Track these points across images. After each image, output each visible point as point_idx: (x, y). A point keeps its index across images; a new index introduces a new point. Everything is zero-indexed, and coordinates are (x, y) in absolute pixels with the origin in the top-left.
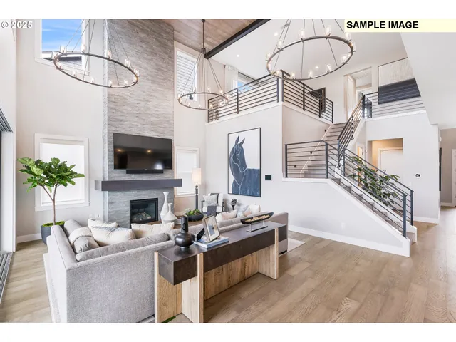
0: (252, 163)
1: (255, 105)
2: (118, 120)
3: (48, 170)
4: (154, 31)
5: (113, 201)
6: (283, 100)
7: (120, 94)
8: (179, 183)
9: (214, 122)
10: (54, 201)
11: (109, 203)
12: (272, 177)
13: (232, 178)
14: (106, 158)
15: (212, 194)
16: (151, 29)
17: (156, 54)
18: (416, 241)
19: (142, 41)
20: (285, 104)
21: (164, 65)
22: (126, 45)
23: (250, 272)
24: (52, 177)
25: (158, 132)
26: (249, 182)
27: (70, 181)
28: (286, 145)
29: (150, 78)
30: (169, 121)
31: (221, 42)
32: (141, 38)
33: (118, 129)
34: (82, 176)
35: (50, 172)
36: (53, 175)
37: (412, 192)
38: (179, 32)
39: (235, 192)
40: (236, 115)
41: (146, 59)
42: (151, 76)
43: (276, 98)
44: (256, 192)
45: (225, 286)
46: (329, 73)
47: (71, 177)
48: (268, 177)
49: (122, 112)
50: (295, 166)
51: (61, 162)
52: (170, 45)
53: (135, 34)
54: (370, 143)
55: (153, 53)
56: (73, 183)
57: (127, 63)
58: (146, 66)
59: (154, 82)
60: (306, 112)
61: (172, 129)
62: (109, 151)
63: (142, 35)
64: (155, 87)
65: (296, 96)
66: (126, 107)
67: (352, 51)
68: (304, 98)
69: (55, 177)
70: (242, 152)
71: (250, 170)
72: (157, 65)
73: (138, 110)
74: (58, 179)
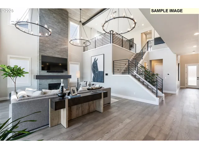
0: (100, 69)
1: (102, 45)
2: (44, 50)
3: (13, 70)
4: (60, 14)
5: (41, 84)
6: (113, 43)
7: (45, 39)
8: (70, 77)
9: (86, 51)
10: (15, 83)
11: (39, 85)
12: (108, 74)
13: (93, 75)
14: (38, 66)
15: (84, 82)
16: (58, 13)
17: (60, 23)
18: (164, 100)
19: (54, 17)
20: (114, 44)
21: (64, 28)
22: (47, 19)
23: (92, 110)
24: (14, 73)
25: (61, 55)
26: (99, 76)
27: (22, 75)
28: (114, 61)
29: (58, 33)
30: (66, 51)
31: (89, 18)
32: (54, 16)
33: (43, 54)
34: (28, 73)
35: (14, 71)
36: (15, 72)
37: (162, 80)
38: (71, 14)
39: (94, 81)
40: (94, 49)
41: (56, 25)
42: (58, 32)
43: (110, 42)
44: (102, 81)
45: (81, 115)
46: (128, 31)
47: (23, 73)
48: (107, 74)
49: (46, 47)
50: (118, 70)
51: (19, 67)
52: (67, 19)
53: (51, 15)
54: (151, 61)
55: (59, 22)
56: (24, 76)
57: (46, 26)
58: (56, 28)
59: (59, 34)
60: (123, 48)
61: (67, 54)
62: (39, 63)
63: (54, 15)
64: (60, 36)
65: (119, 41)
66: (47, 45)
67: (135, 23)
68: (122, 42)
69: (16, 73)
70: (97, 64)
71: (100, 71)
72: (61, 27)
73: (52, 46)
74: (17, 74)
